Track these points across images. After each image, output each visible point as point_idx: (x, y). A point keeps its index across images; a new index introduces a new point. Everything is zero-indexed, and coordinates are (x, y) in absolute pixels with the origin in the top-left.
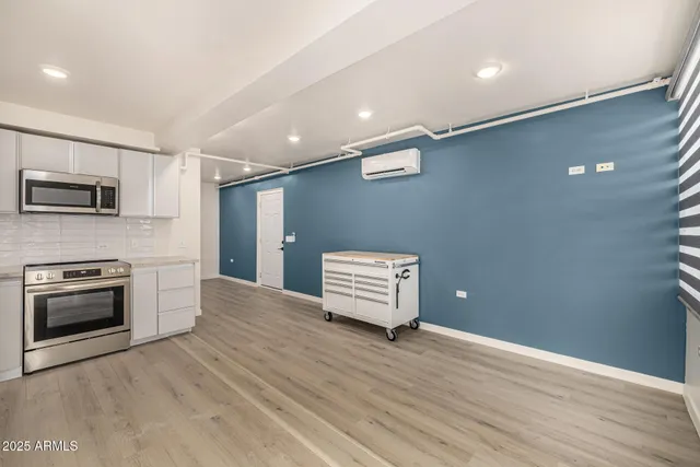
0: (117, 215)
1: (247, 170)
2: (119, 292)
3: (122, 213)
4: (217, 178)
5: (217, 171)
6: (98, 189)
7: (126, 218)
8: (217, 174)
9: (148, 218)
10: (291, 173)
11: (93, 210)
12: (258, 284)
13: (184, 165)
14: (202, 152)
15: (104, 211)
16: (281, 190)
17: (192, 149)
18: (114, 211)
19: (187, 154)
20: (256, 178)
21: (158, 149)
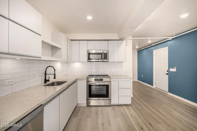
0: (108, 61)
1: (149, 42)
2: (107, 86)
3: (109, 61)
4: (137, 47)
5: (137, 45)
6: (103, 54)
7: (110, 62)
8: (137, 46)
9: (116, 62)
10: (173, 39)
11: (102, 60)
12: (154, 87)
13: (127, 43)
14: (133, 37)
15: (104, 60)
16: (167, 48)
17: (129, 37)
18: (107, 60)
19: (128, 39)
20: (153, 45)
21: (119, 39)
